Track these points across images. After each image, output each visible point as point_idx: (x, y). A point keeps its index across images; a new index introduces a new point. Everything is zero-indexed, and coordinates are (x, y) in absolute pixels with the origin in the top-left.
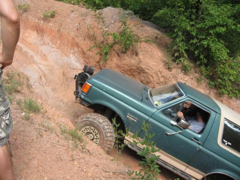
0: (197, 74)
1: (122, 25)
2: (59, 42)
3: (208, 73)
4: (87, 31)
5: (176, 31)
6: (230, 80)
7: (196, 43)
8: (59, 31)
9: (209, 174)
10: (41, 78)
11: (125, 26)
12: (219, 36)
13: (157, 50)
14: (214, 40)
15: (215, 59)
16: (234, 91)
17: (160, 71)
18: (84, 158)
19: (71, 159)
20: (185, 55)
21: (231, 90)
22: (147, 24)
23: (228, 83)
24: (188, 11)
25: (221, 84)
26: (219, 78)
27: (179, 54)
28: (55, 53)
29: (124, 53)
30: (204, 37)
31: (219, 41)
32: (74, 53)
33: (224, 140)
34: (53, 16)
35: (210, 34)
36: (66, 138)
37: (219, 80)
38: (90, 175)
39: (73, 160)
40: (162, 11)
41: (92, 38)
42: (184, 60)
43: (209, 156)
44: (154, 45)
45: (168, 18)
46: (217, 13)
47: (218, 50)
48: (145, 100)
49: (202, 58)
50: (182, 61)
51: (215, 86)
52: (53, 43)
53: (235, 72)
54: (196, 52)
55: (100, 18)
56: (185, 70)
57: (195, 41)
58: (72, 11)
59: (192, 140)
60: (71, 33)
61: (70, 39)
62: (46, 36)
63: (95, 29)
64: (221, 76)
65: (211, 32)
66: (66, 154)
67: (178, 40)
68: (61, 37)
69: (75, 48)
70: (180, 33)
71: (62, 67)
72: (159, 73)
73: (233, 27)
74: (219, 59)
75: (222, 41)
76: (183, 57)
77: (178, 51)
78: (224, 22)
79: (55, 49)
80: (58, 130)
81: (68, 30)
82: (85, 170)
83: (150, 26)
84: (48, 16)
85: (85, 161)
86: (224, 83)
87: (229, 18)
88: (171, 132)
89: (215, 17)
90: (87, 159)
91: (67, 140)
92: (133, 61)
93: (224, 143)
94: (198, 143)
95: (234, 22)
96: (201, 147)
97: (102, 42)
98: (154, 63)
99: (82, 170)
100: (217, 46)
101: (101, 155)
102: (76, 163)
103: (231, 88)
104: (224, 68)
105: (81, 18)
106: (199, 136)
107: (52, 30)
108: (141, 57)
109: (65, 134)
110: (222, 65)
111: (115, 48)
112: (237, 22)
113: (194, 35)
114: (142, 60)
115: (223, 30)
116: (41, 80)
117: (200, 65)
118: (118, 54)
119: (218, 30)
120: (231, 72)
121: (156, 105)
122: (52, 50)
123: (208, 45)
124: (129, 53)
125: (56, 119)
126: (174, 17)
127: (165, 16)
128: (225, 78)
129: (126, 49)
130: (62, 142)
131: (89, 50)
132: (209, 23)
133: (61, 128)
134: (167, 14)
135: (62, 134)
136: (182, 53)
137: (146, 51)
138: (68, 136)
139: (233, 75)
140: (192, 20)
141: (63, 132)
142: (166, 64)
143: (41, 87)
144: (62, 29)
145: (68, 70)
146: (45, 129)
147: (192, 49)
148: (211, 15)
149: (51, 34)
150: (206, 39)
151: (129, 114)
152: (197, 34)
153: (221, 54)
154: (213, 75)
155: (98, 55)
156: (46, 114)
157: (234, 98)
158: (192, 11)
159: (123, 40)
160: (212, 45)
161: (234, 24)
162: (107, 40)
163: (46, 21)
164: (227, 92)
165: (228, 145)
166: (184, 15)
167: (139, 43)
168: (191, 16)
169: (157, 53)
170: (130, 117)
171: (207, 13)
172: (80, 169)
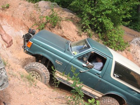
0: (96, 38)
1: (51, 11)
2: (13, 23)
3: (103, 37)
4: (30, 15)
5: (83, 13)
6: (115, 41)
7: (95, 20)
8: (12, 16)
9: (106, 94)
10: (3, 45)
11: (53, 11)
12: (107, 15)
13: (73, 25)
14: (105, 18)
15: (106, 29)
16: (118, 46)
17: (75, 37)
18: (37, 92)
19: (30, 93)
20: (89, 27)
21: (115, 46)
22: (66, 10)
23: (114, 42)
24: (89, 2)
25: (110, 43)
26: (109, 39)
27: (86, 27)
28: (11, 30)
29: (53, 27)
30: (99, 17)
31: (108, 18)
32: (22, 29)
33: (115, 74)
34: (8, 7)
35: (103, 15)
36: (24, 81)
37: (109, 41)
38: (42, 101)
39: (31, 93)
40: (75, 2)
41: (33, 19)
42: (89, 30)
43: (106, 84)
44: (71, 22)
45: (78, 6)
46: (106, 3)
47: (108, 24)
48: (66, 51)
49: (99, 28)
50: (88, 31)
51: (107, 44)
52: (9, 24)
53: (118, 36)
54: (95, 25)
55: (37, 7)
56: (89, 36)
57: (94, 19)
58: (20, 4)
59: (96, 75)
60: (20, 17)
61: (20, 21)
62: (5, 20)
63: (35, 14)
64: (110, 38)
65: (103, 13)
66: (26, 90)
67: (84, 19)
68: (14, 20)
69: (23, 26)
70: (86, 15)
71: (16, 38)
72: (74, 39)
73: (115, 10)
74: (109, 29)
75: (110, 18)
76: (88, 28)
77: (85, 25)
78: (110, 7)
79: (10, 27)
80: (19, 76)
81: (18, 16)
82: (38, 99)
83: (67, 11)
84: (5, 7)
85: (38, 93)
86: (111, 42)
87: (112, 5)
88: (83, 70)
89: (105, 5)
90: (38, 92)
91: (25, 81)
92: (59, 32)
93: (114, 76)
94: (99, 76)
95: (116, 7)
96: (101, 79)
97: (40, 22)
98: (71, 33)
99: (37, 99)
100: (107, 21)
101: (46, 89)
102: (32, 95)
103: (116, 45)
104: (111, 34)
105: (26, 8)
106: (100, 72)
107: (8, 16)
108: (63, 29)
109: (23, 78)
110: (110, 32)
111: (48, 25)
112: (117, 7)
113: (94, 15)
114: (64, 31)
115: (110, 12)
116: (3, 47)
117: (98, 33)
118: (49, 28)
119: (107, 12)
120: (115, 35)
121: (74, 54)
122: (9, 28)
123: (102, 21)
124: (56, 27)
125: (16, 69)
126: (82, 6)
127: (77, 5)
128: (112, 39)
129: (54, 25)
130: (22, 83)
131: (32, 27)
132: (102, 8)
133: (20, 74)
134: (77, 4)
135: (22, 78)
136: (87, 26)
137: (66, 26)
138: (25, 79)
139: (116, 37)
140: (92, 7)
141: (22, 77)
142: (78, 33)
143: (4, 51)
144: (14, 15)
145: (20, 39)
146: (10, 76)
147: (93, 23)
148: (103, 4)
149: (7, 18)
150: (100, 17)
151: (57, 60)
152: (95, 15)
153: (110, 26)
154: (105, 38)
155: (38, 30)
156: (10, 67)
157: (117, 51)
158: (92, 2)
159: (52, 20)
160: (104, 21)
161: (116, 9)
162: (42, 21)
163: (4, 10)
164: (113, 47)
165: (117, 77)
166: (87, 4)
167: (62, 21)
168: (91, 5)
169: (73, 27)
170: (58, 62)
171: (100, 3)
172: (36, 98)
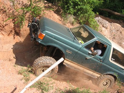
9: (104, 74)
33: (112, 58)
59: (98, 60)
94: (101, 61)
96: (102, 63)
106: (102, 58)
151: (67, 50)
165: (113, 60)
170: (68, 52)
